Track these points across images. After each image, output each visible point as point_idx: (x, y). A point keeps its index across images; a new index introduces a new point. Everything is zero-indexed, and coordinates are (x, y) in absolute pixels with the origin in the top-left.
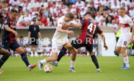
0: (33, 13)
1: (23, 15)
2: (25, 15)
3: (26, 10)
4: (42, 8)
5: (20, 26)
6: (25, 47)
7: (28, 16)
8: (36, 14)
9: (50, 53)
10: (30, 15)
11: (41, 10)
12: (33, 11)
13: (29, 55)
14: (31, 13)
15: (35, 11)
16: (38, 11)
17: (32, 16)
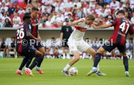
0: (66, 13)
1: (55, 15)
2: (58, 15)
3: (59, 10)
4: (75, 8)
5: (52, 27)
6: (57, 49)
7: (60, 16)
8: (69, 15)
9: (82, 55)
10: (62, 15)
11: (75, 10)
12: (66, 11)
13: (61, 58)
14: (64, 14)
15: (68, 12)
16: (71, 11)
17: (64, 16)
